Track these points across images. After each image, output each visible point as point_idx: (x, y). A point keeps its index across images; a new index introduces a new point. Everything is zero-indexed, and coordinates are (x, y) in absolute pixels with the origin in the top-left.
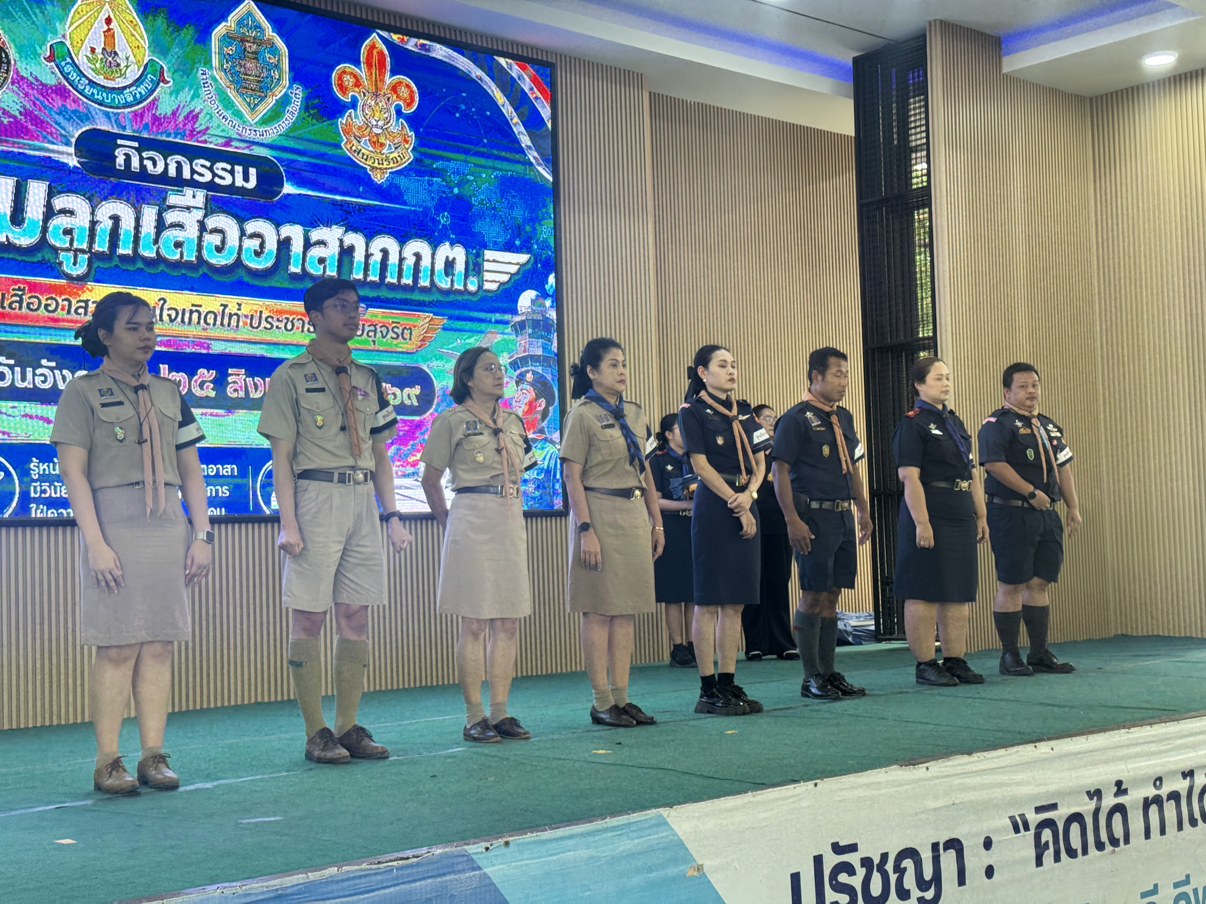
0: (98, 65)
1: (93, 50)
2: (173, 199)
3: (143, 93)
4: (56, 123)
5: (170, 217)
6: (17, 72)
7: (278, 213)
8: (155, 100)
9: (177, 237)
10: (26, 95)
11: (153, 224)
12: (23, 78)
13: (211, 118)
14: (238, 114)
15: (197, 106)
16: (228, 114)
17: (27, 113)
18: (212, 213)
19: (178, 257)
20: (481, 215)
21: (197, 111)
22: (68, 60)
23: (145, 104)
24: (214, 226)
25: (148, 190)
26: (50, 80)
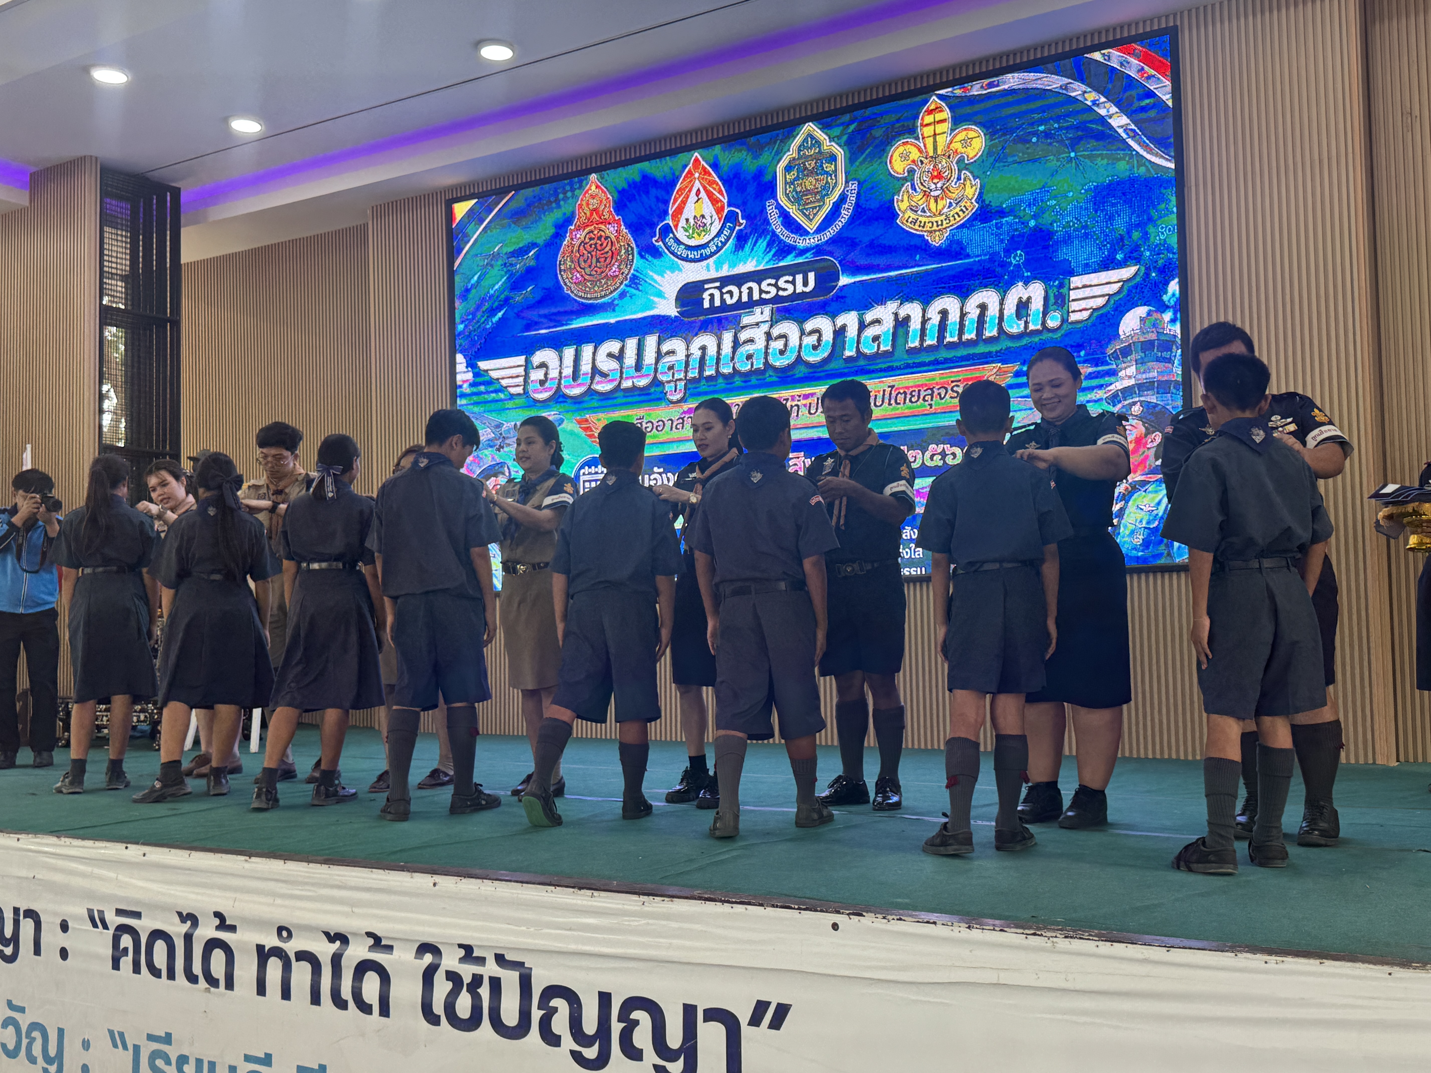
0: (691, 231)
1: (687, 220)
2: (746, 320)
5: (743, 336)
7: (834, 305)
9: (748, 351)
11: (731, 344)
14: (799, 229)
16: (790, 232)
18: (776, 322)
19: (749, 367)
20: (1067, 239)
22: (670, 235)
23: (725, 248)
24: (778, 333)
25: (726, 318)
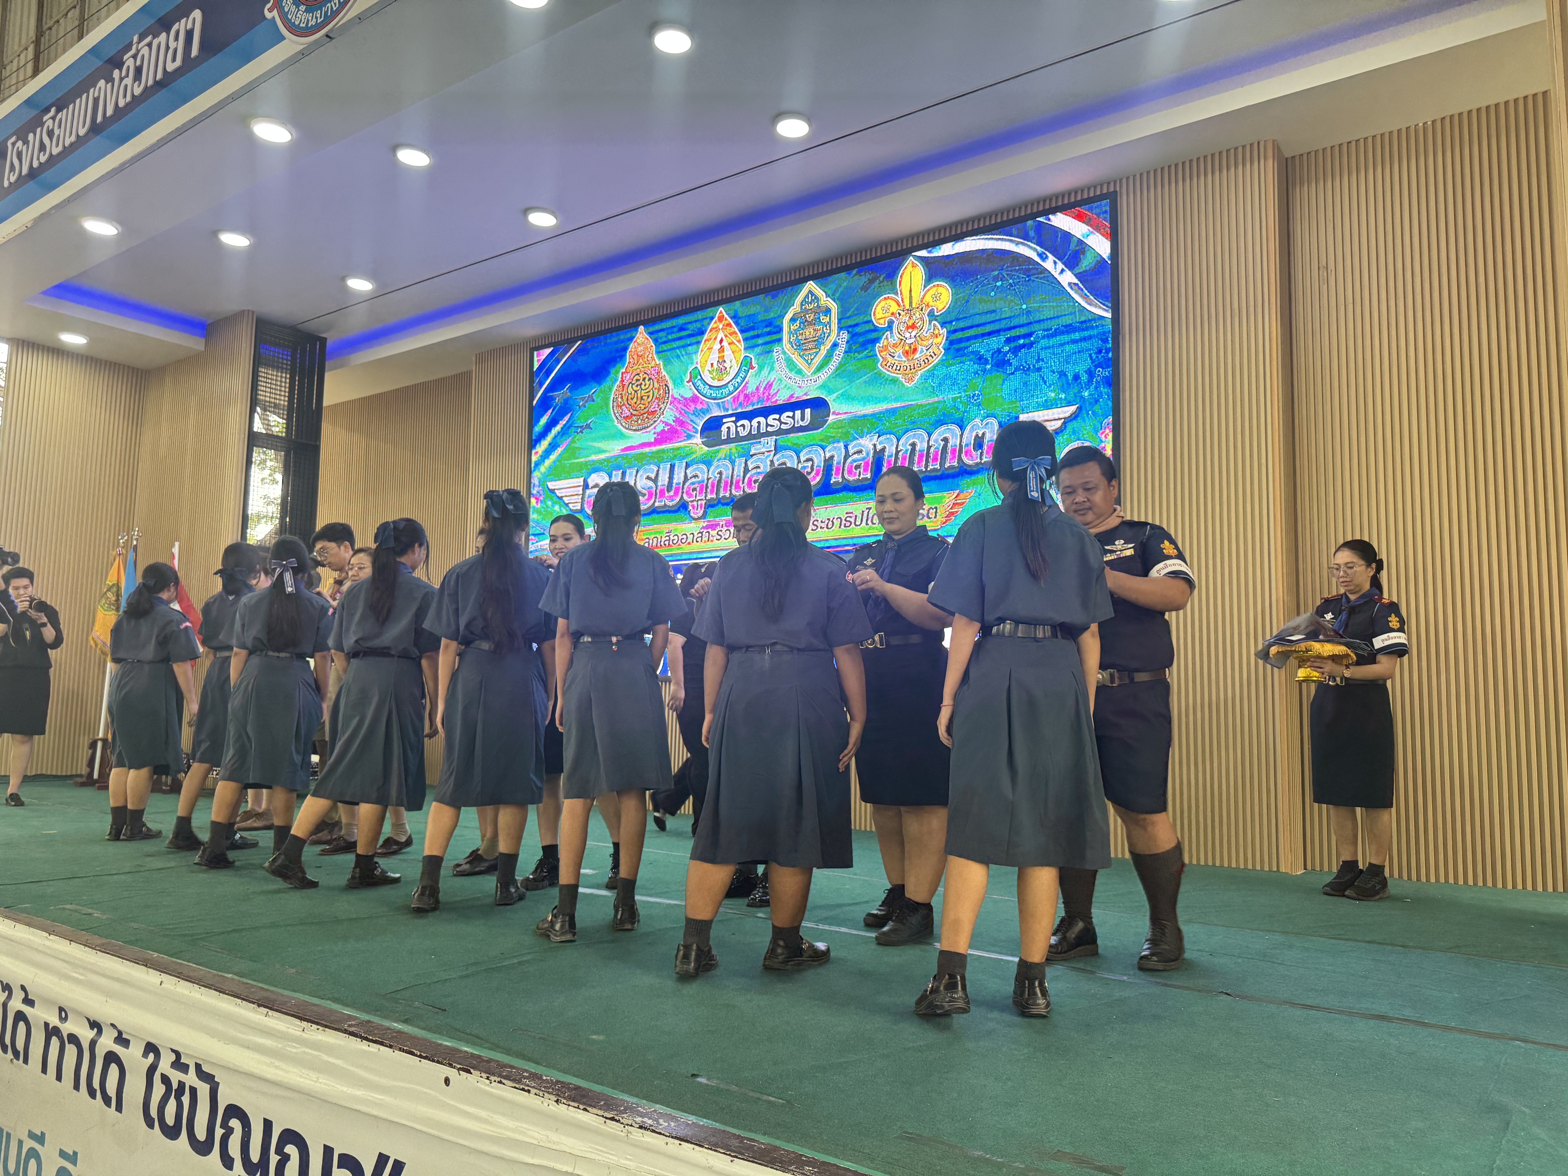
0: (714, 374)
1: (712, 364)
2: (754, 449)
3: (739, 381)
4: (691, 421)
5: (752, 463)
6: (673, 396)
8: (747, 383)
10: (677, 409)
11: (742, 470)
12: (675, 399)
13: (781, 381)
14: (799, 372)
15: (772, 377)
16: (792, 375)
17: (677, 420)
18: (779, 452)
21: (772, 381)
22: (699, 377)
23: (740, 388)
26: (689, 395)
